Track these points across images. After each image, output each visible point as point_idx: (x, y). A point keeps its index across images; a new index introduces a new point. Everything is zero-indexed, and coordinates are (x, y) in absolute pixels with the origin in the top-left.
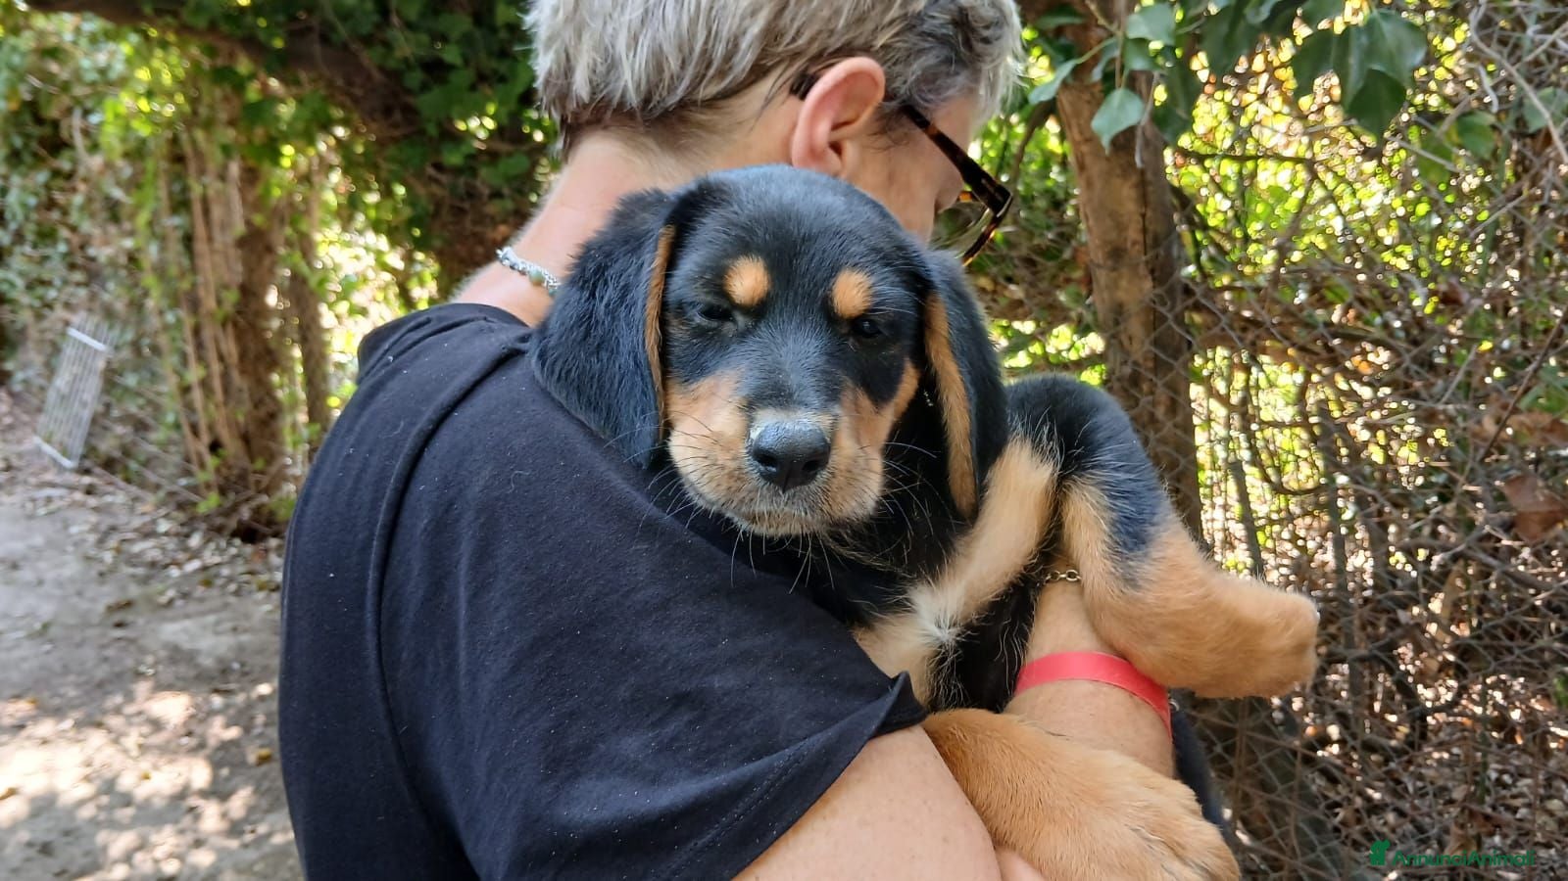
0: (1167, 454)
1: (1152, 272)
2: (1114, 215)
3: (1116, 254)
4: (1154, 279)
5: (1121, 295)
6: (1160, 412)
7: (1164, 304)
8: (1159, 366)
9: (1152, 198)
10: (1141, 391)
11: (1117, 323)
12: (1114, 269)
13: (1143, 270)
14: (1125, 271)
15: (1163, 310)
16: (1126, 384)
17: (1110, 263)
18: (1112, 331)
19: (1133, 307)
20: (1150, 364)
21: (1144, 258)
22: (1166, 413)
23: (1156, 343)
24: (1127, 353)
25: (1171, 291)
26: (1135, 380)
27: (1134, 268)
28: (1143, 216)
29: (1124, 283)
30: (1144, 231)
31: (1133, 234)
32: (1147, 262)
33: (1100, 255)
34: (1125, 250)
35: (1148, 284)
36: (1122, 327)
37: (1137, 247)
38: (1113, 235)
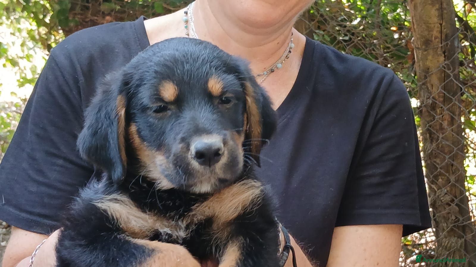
0: (449, 146)
1: (444, 53)
2: (426, 23)
3: (427, 43)
4: (445, 57)
5: (428, 63)
6: (445, 124)
7: (449, 69)
8: (446, 100)
9: (445, 16)
10: (436, 113)
11: (426, 77)
12: (426, 50)
13: (440, 52)
14: (431, 52)
15: (448, 72)
16: (429, 109)
17: (424, 47)
18: (424, 81)
19: (434, 70)
20: (441, 99)
21: (440, 46)
22: (448, 125)
23: (444, 88)
24: (431, 93)
25: (453, 63)
26: (433, 107)
27: (435, 49)
28: (441, 25)
29: (430, 57)
30: (441, 32)
31: (435, 33)
32: (442, 47)
33: (419, 43)
34: (431, 41)
35: (442, 59)
36: (428, 79)
37: (437, 40)
38: (426, 33)
